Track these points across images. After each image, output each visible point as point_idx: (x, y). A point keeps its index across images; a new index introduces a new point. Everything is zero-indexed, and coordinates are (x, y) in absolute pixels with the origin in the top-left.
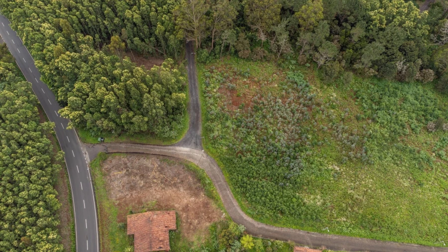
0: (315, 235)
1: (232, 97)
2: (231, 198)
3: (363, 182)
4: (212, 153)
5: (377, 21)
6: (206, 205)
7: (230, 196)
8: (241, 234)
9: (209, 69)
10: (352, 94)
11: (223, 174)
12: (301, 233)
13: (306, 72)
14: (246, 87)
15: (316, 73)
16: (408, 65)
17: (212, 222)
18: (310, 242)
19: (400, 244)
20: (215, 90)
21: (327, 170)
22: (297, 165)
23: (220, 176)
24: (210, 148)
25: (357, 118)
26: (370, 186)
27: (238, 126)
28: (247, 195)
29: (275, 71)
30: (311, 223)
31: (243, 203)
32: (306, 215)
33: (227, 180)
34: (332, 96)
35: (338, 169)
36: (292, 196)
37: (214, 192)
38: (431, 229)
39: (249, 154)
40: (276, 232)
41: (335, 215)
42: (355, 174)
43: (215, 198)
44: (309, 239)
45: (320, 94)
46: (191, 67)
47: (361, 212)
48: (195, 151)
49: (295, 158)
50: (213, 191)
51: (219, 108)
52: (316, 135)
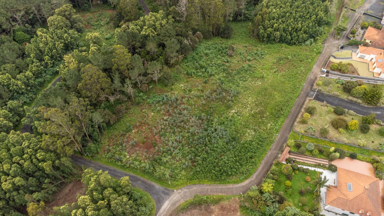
0: (273, 146)
1: (142, 147)
2: (225, 187)
3: (250, 103)
4: (182, 184)
5: (151, 34)
6: (223, 208)
7: (223, 187)
8: (258, 189)
9: (106, 152)
10: (187, 76)
11: (203, 184)
12: (269, 154)
13: (154, 91)
14: (140, 133)
15: (159, 86)
16: (189, 38)
17: (239, 210)
18: (277, 152)
19: (294, 106)
20: (128, 157)
21: (232, 117)
22: (221, 131)
23: (204, 187)
24: (177, 183)
25: (206, 82)
26: (253, 100)
27: (171, 154)
28: (230, 173)
29: (140, 109)
30: (265, 144)
31: (233, 180)
32: (258, 144)
33: (209, 183)
34: (182, 87)
35: (234, 111)
36: (243, 145)
37: (215, 197)
38: (291, 87)
39: (197, 158)
40: (263, 169)
41: (265, 128)
42: (242, 104)
43: (220, 199)
44: (275, 152)
45: (176, 93)
46: (93, 165)
47: (268, 114)
48: (172, 197)
49: (216, 130)
50: (213, 198)
51: (146, 161)
52: (204, 110)
